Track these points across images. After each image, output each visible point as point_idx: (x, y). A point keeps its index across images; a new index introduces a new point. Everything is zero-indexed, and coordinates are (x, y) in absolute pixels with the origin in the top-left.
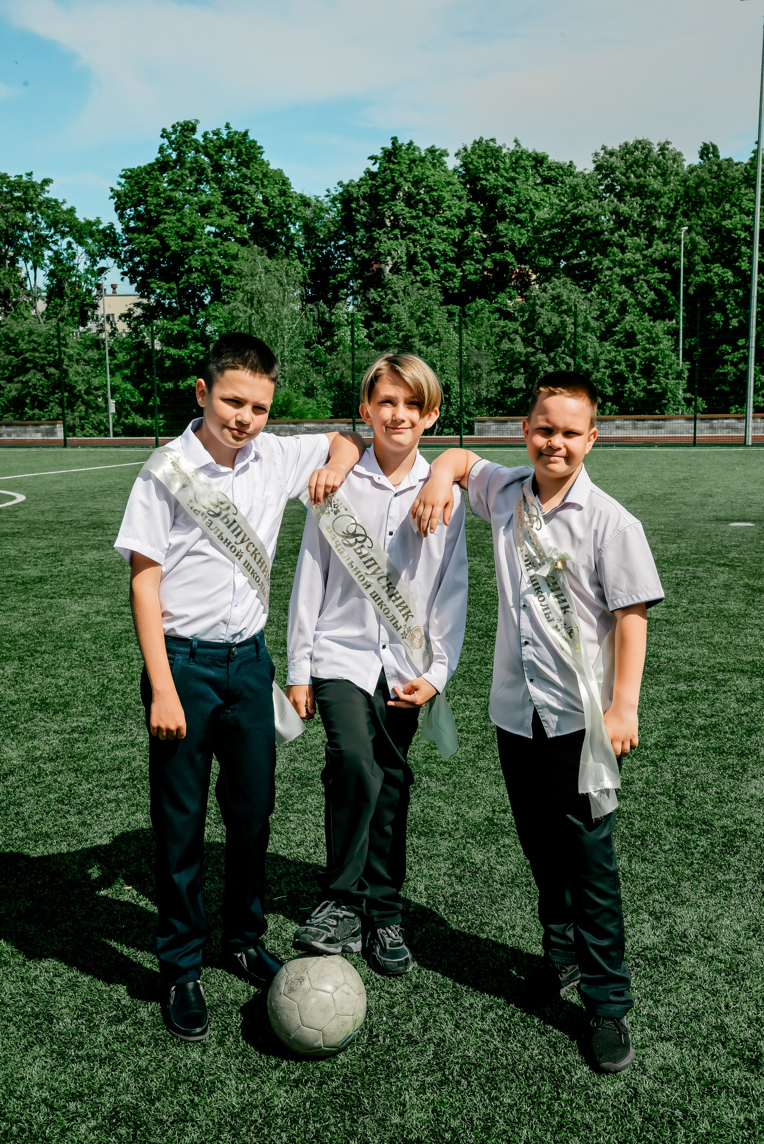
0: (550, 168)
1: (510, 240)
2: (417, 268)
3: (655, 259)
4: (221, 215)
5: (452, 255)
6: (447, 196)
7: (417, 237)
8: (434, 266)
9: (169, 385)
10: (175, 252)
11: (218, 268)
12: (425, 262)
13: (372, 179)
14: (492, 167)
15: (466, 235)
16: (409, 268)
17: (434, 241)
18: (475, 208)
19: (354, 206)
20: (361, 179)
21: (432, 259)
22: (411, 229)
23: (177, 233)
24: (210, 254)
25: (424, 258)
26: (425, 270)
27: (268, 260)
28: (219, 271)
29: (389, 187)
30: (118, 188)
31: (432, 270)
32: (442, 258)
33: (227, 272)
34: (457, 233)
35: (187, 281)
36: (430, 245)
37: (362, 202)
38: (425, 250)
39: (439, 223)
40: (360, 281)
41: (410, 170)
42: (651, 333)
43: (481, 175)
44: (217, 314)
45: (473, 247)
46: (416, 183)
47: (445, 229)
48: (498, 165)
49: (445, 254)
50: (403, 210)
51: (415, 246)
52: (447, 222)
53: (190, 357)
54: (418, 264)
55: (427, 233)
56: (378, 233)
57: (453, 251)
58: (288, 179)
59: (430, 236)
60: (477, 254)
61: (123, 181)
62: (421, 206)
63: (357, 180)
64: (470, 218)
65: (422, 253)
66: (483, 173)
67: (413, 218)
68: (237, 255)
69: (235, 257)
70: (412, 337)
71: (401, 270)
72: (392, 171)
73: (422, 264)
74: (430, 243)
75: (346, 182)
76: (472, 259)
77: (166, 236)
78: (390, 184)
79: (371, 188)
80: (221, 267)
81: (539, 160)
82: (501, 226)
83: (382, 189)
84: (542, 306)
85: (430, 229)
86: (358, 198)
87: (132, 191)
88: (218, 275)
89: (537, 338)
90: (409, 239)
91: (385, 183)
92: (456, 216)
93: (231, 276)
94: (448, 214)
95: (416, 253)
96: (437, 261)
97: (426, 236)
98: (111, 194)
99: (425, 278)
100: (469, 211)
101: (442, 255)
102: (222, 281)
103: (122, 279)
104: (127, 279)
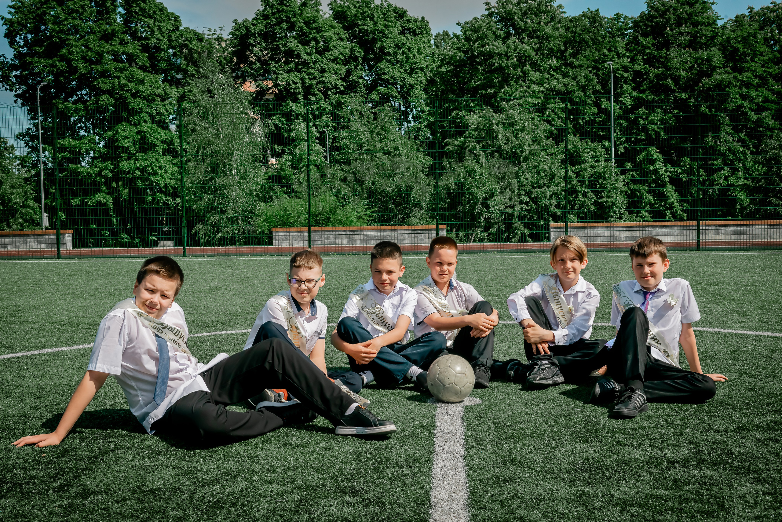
0: (409, 21)
1: (392, 77)
2: (313, 99)
4: (122, 43)
5: (342, 89)
6: (334, 37)
7: (311, 70)
8: (326, 97)
9: (76, 202)
11: (127, 91)
12: (319, 94)
13: (265, 19)
14: (368, 16)
16: (305, 97)
17: (326, 75)
18: (357, 49)
19: (251, 41)
20: (254, 19)
21: (325, 92)
22: (305, 64)
23: (83, 58)
24: (118, 78)
25: (318, 90)
26: (319, 100)
27: (168, 87)
28: (128, 94)
29: (284, 25)
30: (9, 17)
31: (325, 100)
32: (334, 91)
33: (135, 95)
34: (342, 69)
35: (97, 102)
36: (324, 79)
37: (258, 39)
39: (329, 60)
40: (257, 108)
41: (301, 13)
43: (359, 22)
44: (126, 134)
45: (357, 82)
46: (307, 23)
47: (333, 65)
48: (372, 15)
49: (336, 87)
50: (297, 46)
51: (310, 79)
52: (335, 60)
53: (99, 174)
54: (314, 94)
55: (319, 68)
56: (274, 66)
57: (342, 85)
58: (178, 17)
59: (322, 71)
60: (361, 88)
61: (13, 11)
62: (313, 43)
63: (250, 20)
64: (352, 58)
65: (316, 84)
66: (361, 20)
67: (307, 54)
68: (143, 80)
69: (142, 82)
71: (298, 99)
72: (287, 12)
73: (316, 95)
74: (322, 77)
75: (240, 21)
76: (356, 93)
77: (73, 60)
78: (285, 23)
79: (266, 26)
80: (130, 91)
81: (401, 14)
82: (382, 65)
83: (277, 27)
85: (322, 65)
86: (254, 34)
87: (26, 20)
88: (126, 98)
90: (305, 72)
91: (279, 23)
92: (341, 54)
93: (137, 99)
94: (335, 53)
95: (312, 84)
96: (330, 93)
97: (318, 70)
98: (2, 22)
99: (321, 106)
100: (352, 50)
101: (334, 88)
102: (129, 103)
103: (16, 101)
104: (20, 101)
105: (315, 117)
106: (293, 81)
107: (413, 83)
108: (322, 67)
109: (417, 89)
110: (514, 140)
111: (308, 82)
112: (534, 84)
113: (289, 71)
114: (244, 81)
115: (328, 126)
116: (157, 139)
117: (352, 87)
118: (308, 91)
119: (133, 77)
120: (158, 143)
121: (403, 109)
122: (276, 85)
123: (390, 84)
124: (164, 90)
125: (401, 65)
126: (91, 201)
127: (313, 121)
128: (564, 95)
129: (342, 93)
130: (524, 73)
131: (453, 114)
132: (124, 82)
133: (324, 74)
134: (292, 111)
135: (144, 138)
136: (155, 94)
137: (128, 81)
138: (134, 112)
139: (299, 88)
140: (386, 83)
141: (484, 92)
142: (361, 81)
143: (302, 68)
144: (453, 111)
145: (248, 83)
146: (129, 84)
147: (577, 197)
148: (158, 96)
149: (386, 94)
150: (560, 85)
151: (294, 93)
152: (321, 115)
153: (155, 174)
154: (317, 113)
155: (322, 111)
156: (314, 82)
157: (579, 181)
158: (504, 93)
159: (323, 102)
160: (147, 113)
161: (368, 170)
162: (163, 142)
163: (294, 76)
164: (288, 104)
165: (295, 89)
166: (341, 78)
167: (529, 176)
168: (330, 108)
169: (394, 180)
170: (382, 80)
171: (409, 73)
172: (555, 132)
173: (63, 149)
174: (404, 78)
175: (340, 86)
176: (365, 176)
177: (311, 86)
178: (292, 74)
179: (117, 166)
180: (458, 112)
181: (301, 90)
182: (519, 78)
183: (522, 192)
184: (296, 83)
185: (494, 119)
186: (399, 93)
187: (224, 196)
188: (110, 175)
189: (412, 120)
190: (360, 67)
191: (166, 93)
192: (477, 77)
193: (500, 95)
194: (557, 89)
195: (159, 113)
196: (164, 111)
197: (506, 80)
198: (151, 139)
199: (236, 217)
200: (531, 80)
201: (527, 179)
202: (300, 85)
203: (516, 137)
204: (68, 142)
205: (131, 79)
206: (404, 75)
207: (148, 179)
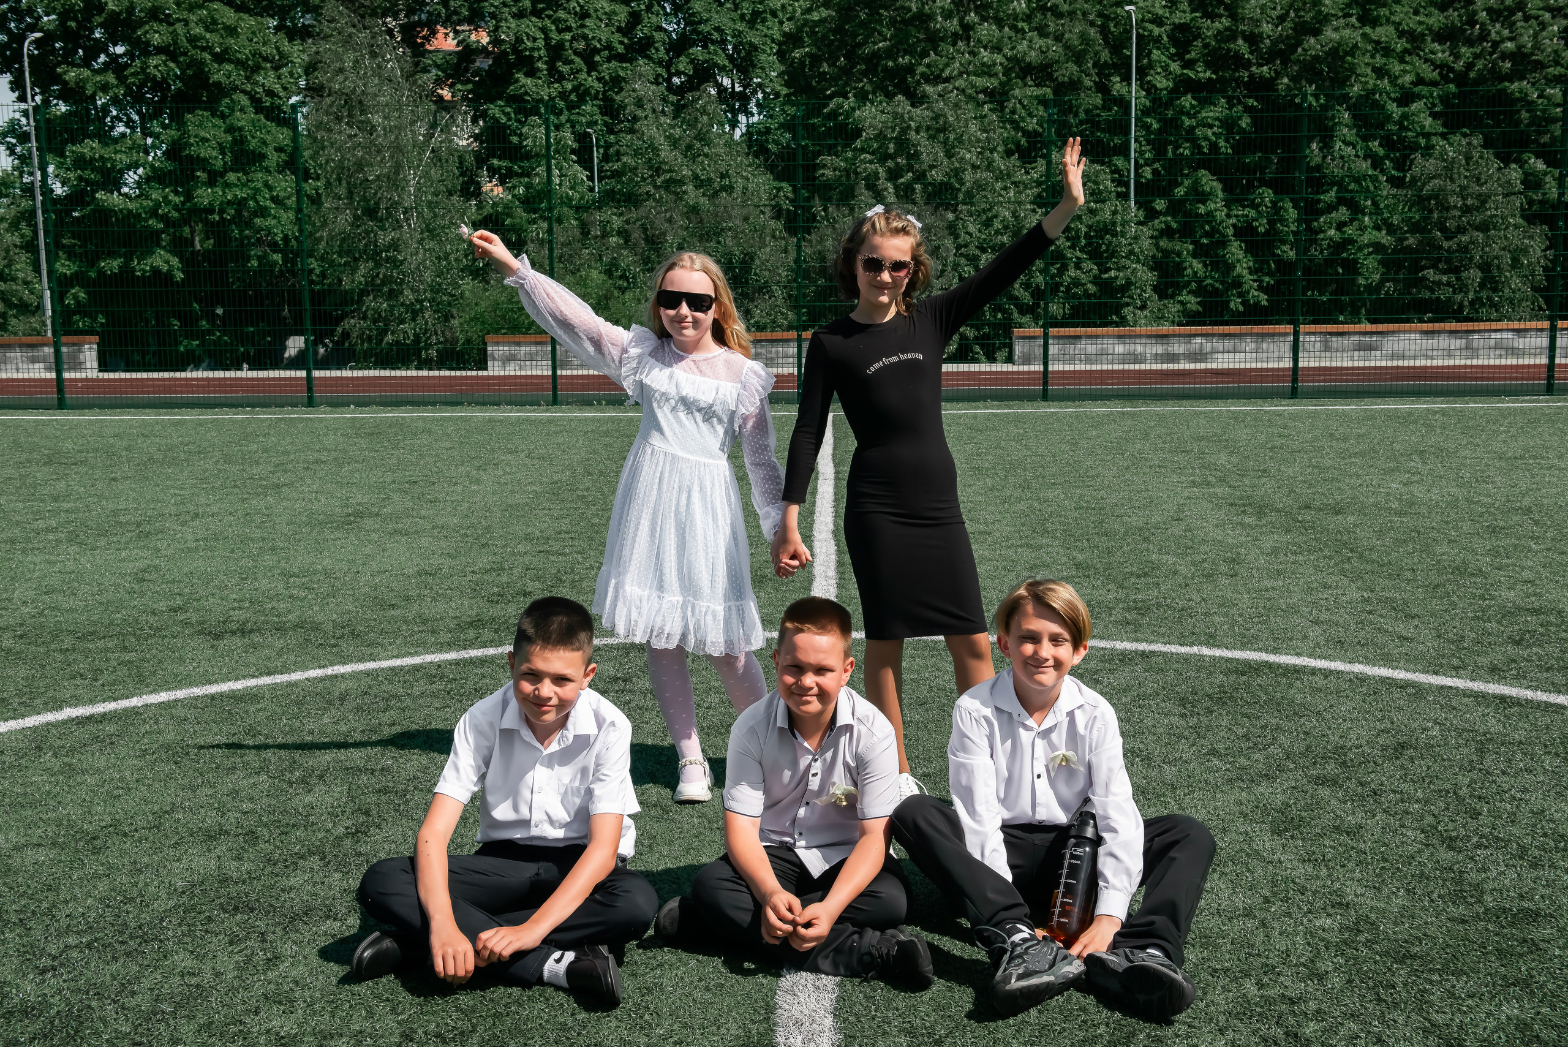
1: (717, 29)
2: (564, 69)
3: (1030, 63)
5: (621, 49)
7: (561, 14)
8: (592, 67)
10: (114, 15)
11: (203, 49)
12: (578, 60)
15: (635, 18)
16: (551, 66)
21: (588, 56)
25: (574, 52)
26: (579, 71)
27: (285, 42)
28: (208, 57)
31: (589, 75)
32: (605, 54)
33: (220, 58)
36: (586, 31)
38: (573, 39)
40: (459, 86)
42: (1096, 183)
49: (609, 47)
51: (560, 31)
54: (567, 62)
57: (621, 43)
59: (584, 15)
60: (657, 50)
65: (571, 42)
68: (235, 28)
69: (232, 31)
70: (681, 182)
71: (539, 70)
73: (572, 62)
74: (583, 26)
76: (649, 58)
80: (209, 49)
84: (917, 132)
88: (202, 63)
89: (918, 187)
90: (549, 17)
96: (597, 58)
97: (576, 14)
99: (581, 85)
101: (606, 48)
102: (210, 73)
105: (571, 107)
106: (528, 35)
107: (755, 40)
108: (582, 7)
109: (764, 51)
110: (946, 161)
111: (555, 37)
112: (985, 48)
113: (520, 15)
114: (434, 33)
115: (596, 123)
116: (264, 143)
117: (642, 48)
118: (556, 52)
119: (214, 22)
120: (270, 152)
121: (738, 88)
122: (496, 41)
123: (713, 42)
124: (277, 48)
125: (734, 3)
126: (142, 266)
127: (566, 112)
128: (1041, 72)
129: (621, 58)
130: (967, 28)
131: (832, 105)
132: (198, 30)
133: (588, 22)
134: (526, 93)
135: (240, 141)
136: (261, 55)
137: (207, 29)
138: (220, 91)
139: (539, 49)
140: (706, 41)
141: (890, 64)
142: (657, 36)
143: (544, 9)
144: (831, 97)
145: (440, 36)
146: (208, 36)
147: (1064, 268)
148: (266, 59)
149: (706, 61)
150: (1033, 53)
151: (531, 57)
152: (582, 99)
153: (263, 212)
154: (573, 97)
155: (583, 94)
156: (568, 36)
157: (1068, 239)
158: (928, 66)
159: (584, 75)
160: (244, 92)
161: (670, 221)
162: (279, 150)
163: (530, 26)
164: (517, 81)
165: (533, 49)
166: (619, 30)
167: (972, 228)
168: (599, 86)
169: (719, 243)
170: (699, 33)
171: (748, 22)
172: (1023, 142)
173: (81, 162)
174: (740, 32)
175: (616, 45)
176: (664, 234)
177: (560, 45)
178: (527, 21)
179: (189, 197)
180: (841, 100)
181: (542, 52)
182: (956, 36)
183: (963, 261)
184: (535, 39)
185: (911, 119)
186: (730, 58)
187: (396, 263)
188: (175, 214)
189: (755, 110)
190: (656, 8)
191: (280, 53)
192: (880, 34)
193: (921, 69)
194: (1028, 59)
195: (270, 93)
196: (277, 88)
197: (934, 40)
198: (253, 144)
199: (421, 302)
200: (980, 41)
201: (971, 235)
202: (541, 43)
203: (949, 155)
204: (90, 147)
205: (210, 25)
206: (741, 26)
207: (249, 224)
